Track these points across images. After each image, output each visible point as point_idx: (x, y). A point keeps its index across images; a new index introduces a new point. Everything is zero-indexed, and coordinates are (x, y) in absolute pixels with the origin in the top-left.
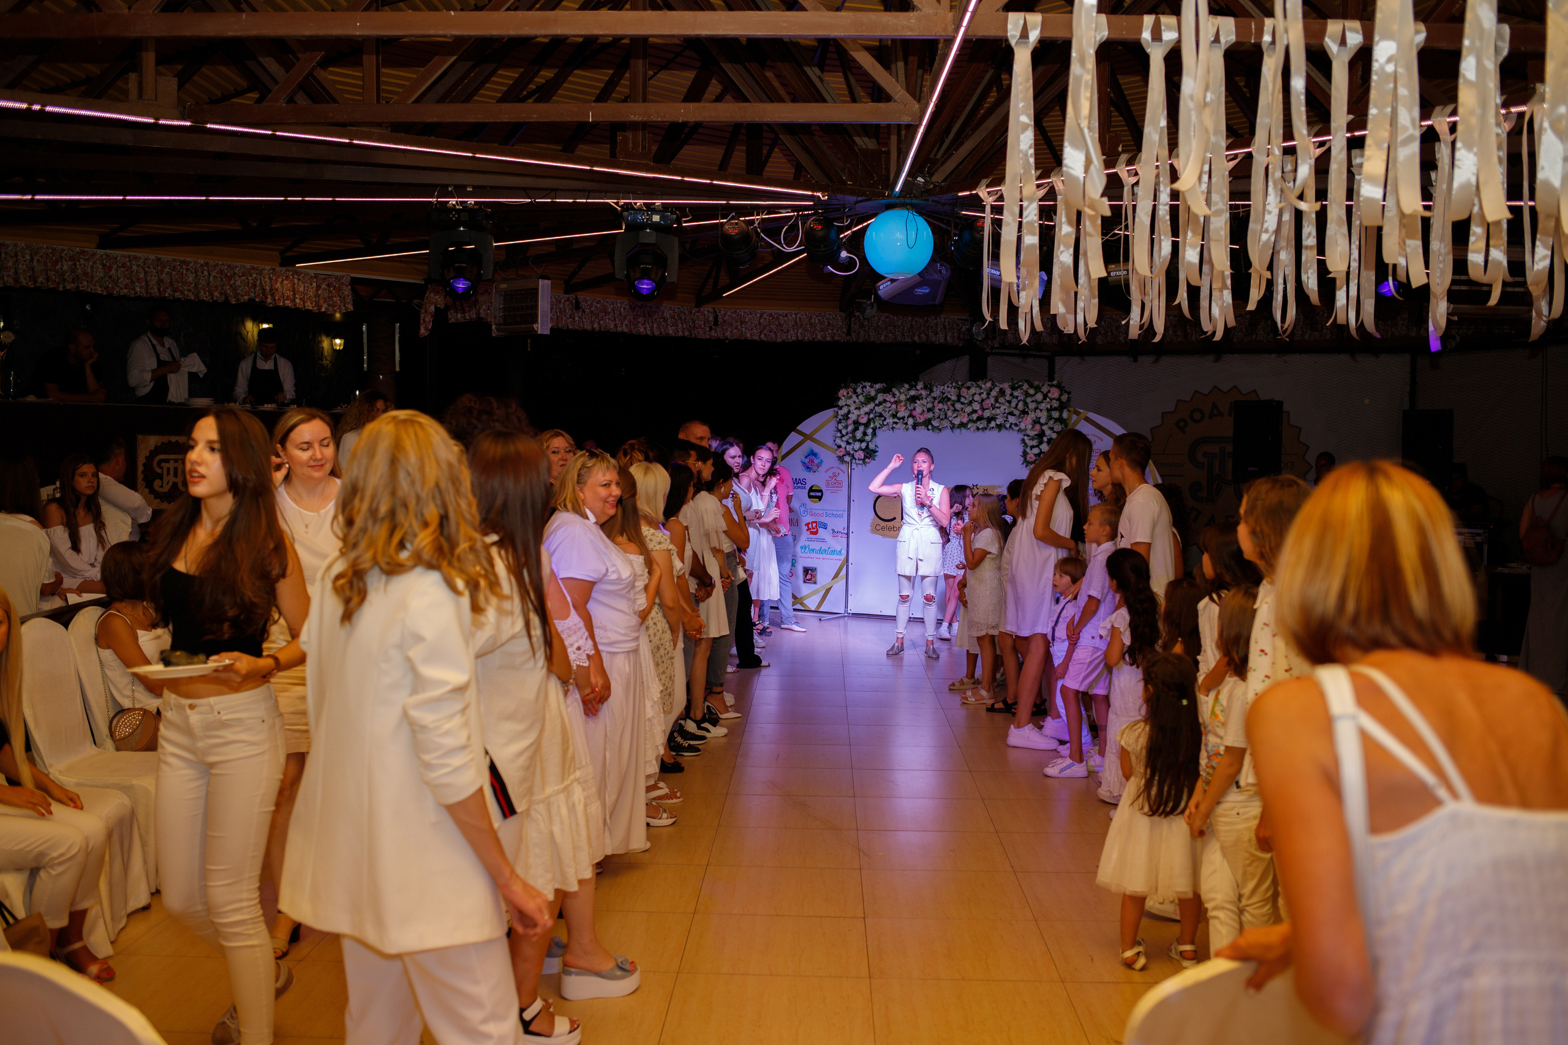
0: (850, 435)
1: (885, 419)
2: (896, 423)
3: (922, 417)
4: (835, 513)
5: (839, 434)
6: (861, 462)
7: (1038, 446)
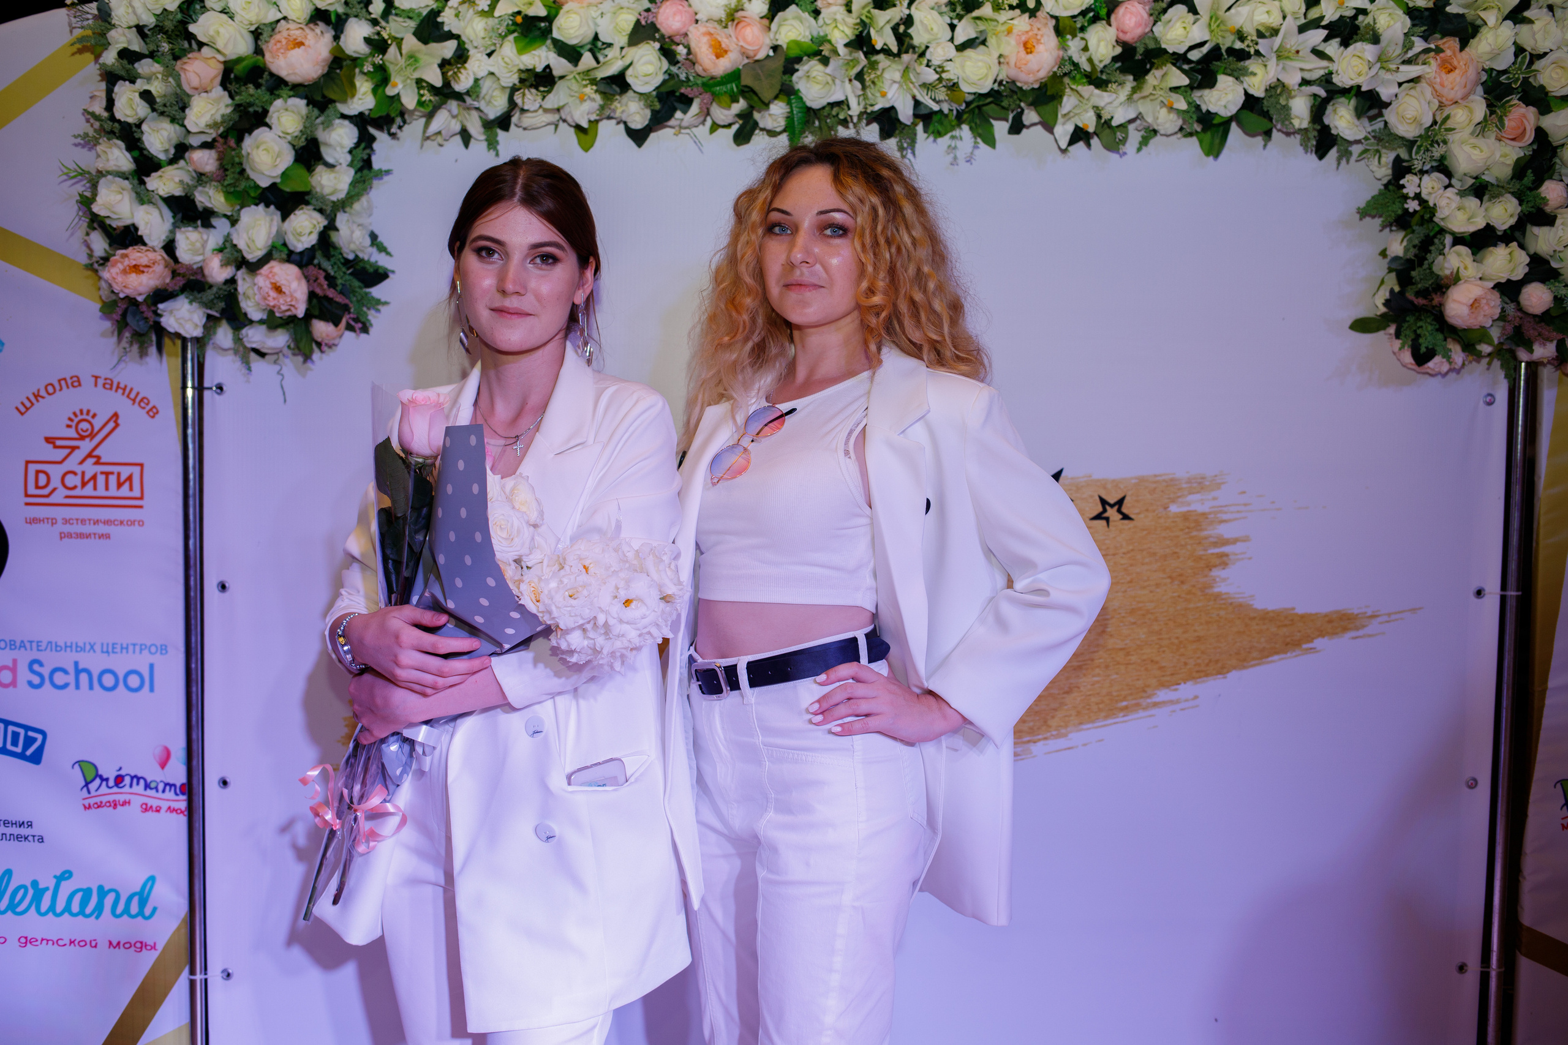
0: (206, 160)
1: (461, 56)
2: (543, 80)
3: (728, 38)
4: (95, 662)
5: (119, 157)
6: (280, 339)
7: (1514, 235)
